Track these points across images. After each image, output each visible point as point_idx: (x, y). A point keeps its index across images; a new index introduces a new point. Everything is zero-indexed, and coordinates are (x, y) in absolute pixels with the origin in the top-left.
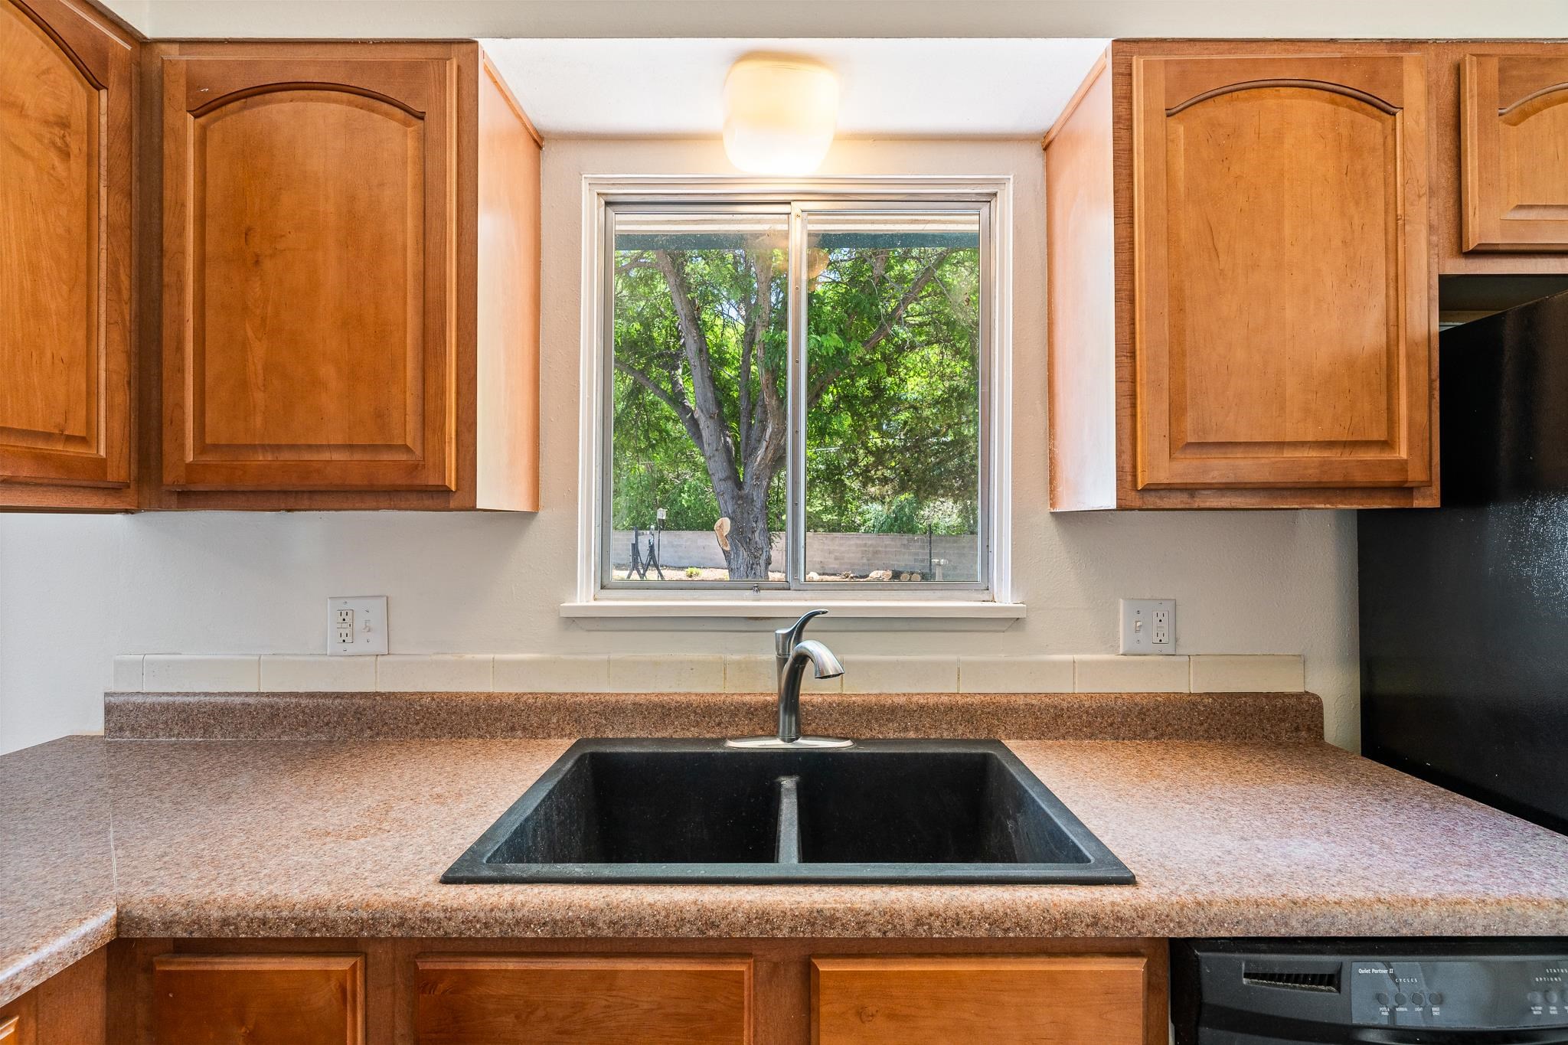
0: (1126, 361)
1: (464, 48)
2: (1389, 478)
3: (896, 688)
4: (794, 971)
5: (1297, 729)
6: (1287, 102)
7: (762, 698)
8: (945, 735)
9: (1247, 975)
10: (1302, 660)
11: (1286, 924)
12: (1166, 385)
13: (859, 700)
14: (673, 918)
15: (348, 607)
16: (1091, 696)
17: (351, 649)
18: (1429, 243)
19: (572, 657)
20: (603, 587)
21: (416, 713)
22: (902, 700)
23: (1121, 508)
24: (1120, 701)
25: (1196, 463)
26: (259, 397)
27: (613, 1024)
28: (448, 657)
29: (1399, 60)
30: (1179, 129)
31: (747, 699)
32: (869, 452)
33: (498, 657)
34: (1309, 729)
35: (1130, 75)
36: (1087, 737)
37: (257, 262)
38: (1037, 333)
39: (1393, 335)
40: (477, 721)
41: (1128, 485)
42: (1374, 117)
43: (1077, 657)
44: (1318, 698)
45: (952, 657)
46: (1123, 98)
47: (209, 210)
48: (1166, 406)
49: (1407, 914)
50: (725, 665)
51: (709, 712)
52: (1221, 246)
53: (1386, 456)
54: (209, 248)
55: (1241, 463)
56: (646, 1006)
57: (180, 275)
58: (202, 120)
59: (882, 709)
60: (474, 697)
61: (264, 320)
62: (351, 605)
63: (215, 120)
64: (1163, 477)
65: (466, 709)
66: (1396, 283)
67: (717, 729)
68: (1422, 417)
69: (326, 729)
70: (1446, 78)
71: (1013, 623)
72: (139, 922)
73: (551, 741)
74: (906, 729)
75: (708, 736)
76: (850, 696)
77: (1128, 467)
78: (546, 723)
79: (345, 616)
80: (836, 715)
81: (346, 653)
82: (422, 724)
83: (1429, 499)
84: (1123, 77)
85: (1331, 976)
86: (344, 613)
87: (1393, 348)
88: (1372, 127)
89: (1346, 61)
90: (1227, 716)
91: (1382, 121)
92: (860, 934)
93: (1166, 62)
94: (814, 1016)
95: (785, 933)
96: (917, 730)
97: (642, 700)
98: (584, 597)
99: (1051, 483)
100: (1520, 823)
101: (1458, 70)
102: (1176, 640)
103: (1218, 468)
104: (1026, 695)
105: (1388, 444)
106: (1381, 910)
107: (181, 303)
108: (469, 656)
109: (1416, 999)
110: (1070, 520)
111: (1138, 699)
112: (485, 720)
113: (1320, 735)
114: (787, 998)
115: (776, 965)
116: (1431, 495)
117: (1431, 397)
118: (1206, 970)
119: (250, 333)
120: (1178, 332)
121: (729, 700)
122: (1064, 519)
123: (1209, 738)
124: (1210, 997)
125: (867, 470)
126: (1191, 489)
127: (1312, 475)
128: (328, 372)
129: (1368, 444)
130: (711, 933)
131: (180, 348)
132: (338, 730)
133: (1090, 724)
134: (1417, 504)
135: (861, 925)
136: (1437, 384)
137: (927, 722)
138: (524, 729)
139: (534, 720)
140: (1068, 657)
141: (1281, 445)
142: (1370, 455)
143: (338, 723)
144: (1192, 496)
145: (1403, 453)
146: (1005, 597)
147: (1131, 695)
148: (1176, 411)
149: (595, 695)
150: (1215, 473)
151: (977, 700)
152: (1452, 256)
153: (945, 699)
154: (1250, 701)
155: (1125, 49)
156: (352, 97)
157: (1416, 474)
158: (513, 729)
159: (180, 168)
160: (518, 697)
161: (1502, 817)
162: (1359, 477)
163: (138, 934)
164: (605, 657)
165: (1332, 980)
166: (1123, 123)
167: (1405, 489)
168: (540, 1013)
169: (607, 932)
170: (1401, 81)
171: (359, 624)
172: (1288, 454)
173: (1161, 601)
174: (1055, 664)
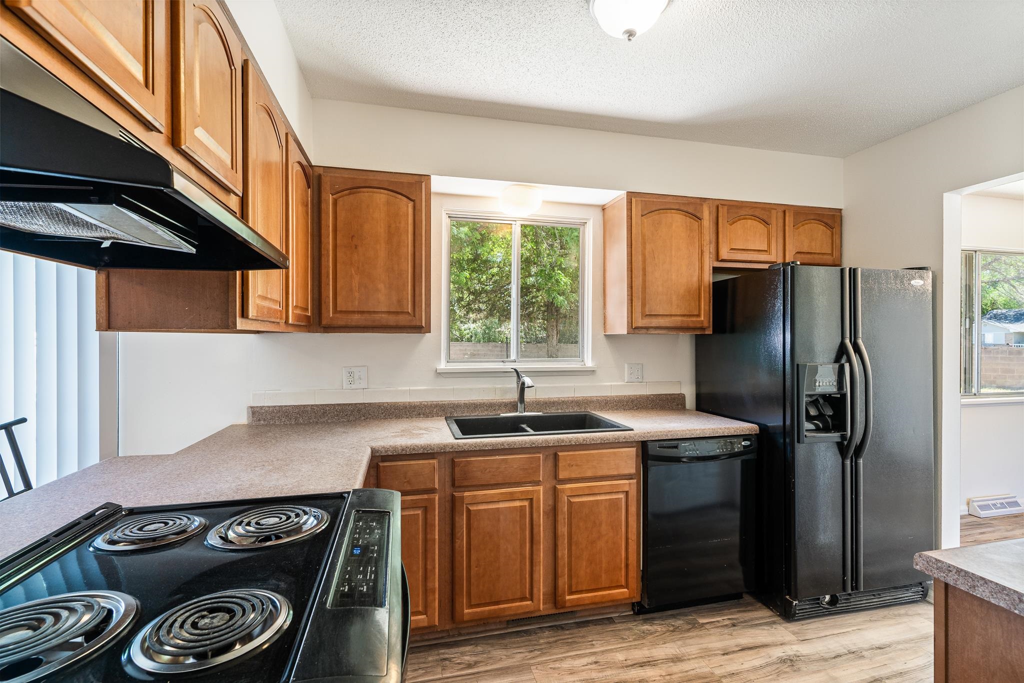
0: (630, 289)
1: (426, 177)
2: (699, 325)
3: (554, 395)
4: (552, 457)
5: (678, 405)
6: (674, 215)
7: (509, 400)
8: (571, 411)
9: (659, 447)
10: (680, 383)
11: (667, 436)
12: (641, 297)
13: (542, 400)
14: (523, 442)
15: (351, 370)
16: (617, 396)
17: (353, 386)
18: (710, 257)
19: (439, 388)
20: (448, 362)
21: (382, 409)
22: (556, 400)
23: (628, 333)
24: (626, 398)
25: (649, 320)
26: (357, 294)
27: (507, 472)
28: (392, 389)
29: (702, 205)
30: (645, 219)
31: (504, 401)
32: (471, 293)
33: (411, 388)
34: (681, 405)
35: (631, 202)
36: (615, 410)
37: (356, 248)
38: (600, 273)
39: (700, 284)
40: (405, 412)
41: (630, 327)
42: (696, 221)
43: (612, 384)
44: (684, 395)
45: (572, 385)
46: (630, 209)
47: (338, 229)
48: (640, 303)
49: (693, 432)
50: (495, 389)
51: (491, 406)
52: (656, 256)
53: (698, 319)
54: (338, 242)
55: (660, 320)
56: (516, 467)
57: (328, 251)
58: (334, 196)
59: (550, 403)
60: (404, 403)
61: (358, 268)
62: (353, 369)
63: (340, 197)
64: (640, 325)
65: (401, 408)
66: (701, 268)
67: (494, 412)
68: (707, 308)
69: (346, 417)
70: (714, 210)
71: (592, 372)
72: (378, 451)
73: (434, 418)
74: (558, 409)
75: (491, 414)
76: (539, 399)
77: (630, 321)
78: (432, 412)
79: (351, 374)
80: (535, 405)
81: (352, 388)
82: (384, 414)
83: (709, 332)
84: (630, 203)
85: (676, 446)
86: (350, 373)
87: (700, 286)
88: (696, 224)
89: (689, 204)
90: (658, 401)
91: (698, 222)
92: (570, 444)
93: (641, 200)
94: (557, 467)
95: (552, 444)
96: (562, 409)
97: (467, 402)
98: (443, 366)
99: (604, 324)
100: (726, 419)
101: (718, 207)
102: (643, 377)
103: (655, 322)
104: (596, 397)
105: (699, 315)
106: (688, 432)
107: (328, 261)
108: (400, 388)
109: (694, 450)
110: (610, 337)
111: (631, 396)
112: (409, 411)
113: (685, 407)
114: (550, 463)
115: (547, 455)
116: (710, 330)
117: (710, 302)
118: (649, 447)
119: (353, 272)
120: (644, 281)
121: (498, 401)
122: (608, 337)
123: (652, 409)
124: (650, 452)
125: (469, 304)
126: (647, 328)
127: (679, 324)
128: (381, 286)
129: (693, 316)
130: (533, 446)
131: (328, 277)
132: (351, 417)
133: (616, 405)
134: (707, 333)
135: (570, 442)
136: (712, 298)
137: (565, 406)
138: (424, 414)
139: (428, 411)
140: (609, 384)
141: (671, 315)
142: (694, 319)
143: (351, 415)
144: (648, 331)
145: (702, 319)
146: (589, 363)
147: (629, 396)
148: (644, 305)
149: (449, 401)
150: (654, 324)
151: (581, 399)
152: (716, 261)
153: (571, 399)
154: (664, 396)
155: (631, 195)
156: (389, 192)
157: (706, 324)
158: (419, 414)
159: (328, 213)
160: (421, 403)
161: (723, 418)
162: (691, 325)
163: (378, 454)
164: (452, 387)
165: (676, 447)
166: (630, 217)
167: (703, 329)
168: (488, 470)
169: (507, 447)
170: (703, 211)
171: (356, 377)
172: (673, 318)
173: (638, 364)
174: (605, 386)
